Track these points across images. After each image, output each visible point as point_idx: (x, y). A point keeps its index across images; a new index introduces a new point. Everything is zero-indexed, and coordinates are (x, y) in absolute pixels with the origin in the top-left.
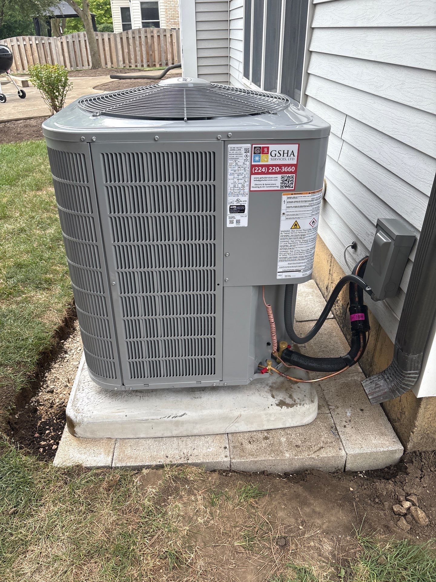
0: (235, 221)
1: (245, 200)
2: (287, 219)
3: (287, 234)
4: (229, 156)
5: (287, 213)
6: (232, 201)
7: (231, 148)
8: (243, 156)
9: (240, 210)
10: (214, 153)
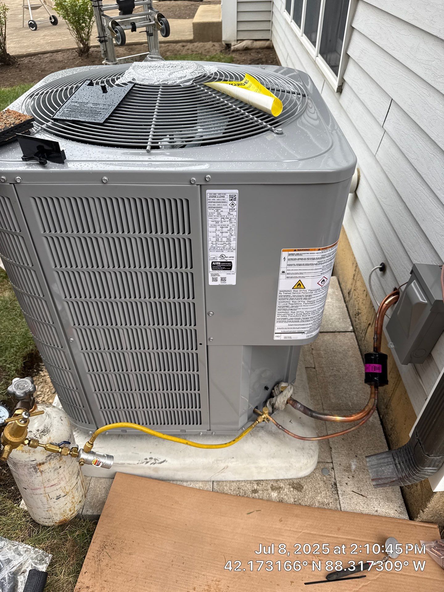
0: (219, 279)
1: (231, 256)
2: (288, 277)
3: (288, 294)
4: (208, 205)
5: (288, 272)
6: (214, 256)
7: (210, 194)
8: (228, 205)
9: (226, 267)
10: (187, 201)
